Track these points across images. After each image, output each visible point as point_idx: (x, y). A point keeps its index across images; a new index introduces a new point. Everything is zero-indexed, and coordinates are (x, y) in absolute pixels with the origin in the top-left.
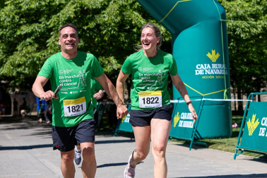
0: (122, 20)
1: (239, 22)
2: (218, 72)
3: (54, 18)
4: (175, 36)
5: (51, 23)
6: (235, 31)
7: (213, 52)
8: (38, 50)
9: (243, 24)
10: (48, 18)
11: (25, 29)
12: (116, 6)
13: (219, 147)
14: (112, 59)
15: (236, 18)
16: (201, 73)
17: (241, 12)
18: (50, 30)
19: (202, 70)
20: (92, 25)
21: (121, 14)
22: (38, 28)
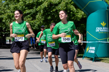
2: (105, 31)
3: (39, 7)
4: (88, 15)
5: (38, 9)
8: (32, 20)
11: (27, 11)
12: (64, 3)
16: (98, 31)
18: (37, 12)
19: (99, 29)
20: (54, 10)
21: (66, 6)
22: (32, 11)
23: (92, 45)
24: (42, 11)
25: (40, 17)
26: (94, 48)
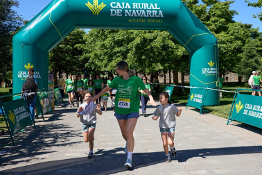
0: (164, 44)
1: (222, 45)
3: (131, 44)
5: (129, 46)
6: (220, 49)
7: (211, 62)
8: (123, 59)
9: (224, 46)
10: (128, 44)
11: (117, 49)
13: (216, 113)
14: (159, 64)
17: (223, 40)
18: (129, 50)
19: (205, 71)
20: (149, 47)
21: (163, 41)
22: (123, 49)
23: (198, 92)
24: (134, 48)
25: (132, 56)
26: (201, 96)
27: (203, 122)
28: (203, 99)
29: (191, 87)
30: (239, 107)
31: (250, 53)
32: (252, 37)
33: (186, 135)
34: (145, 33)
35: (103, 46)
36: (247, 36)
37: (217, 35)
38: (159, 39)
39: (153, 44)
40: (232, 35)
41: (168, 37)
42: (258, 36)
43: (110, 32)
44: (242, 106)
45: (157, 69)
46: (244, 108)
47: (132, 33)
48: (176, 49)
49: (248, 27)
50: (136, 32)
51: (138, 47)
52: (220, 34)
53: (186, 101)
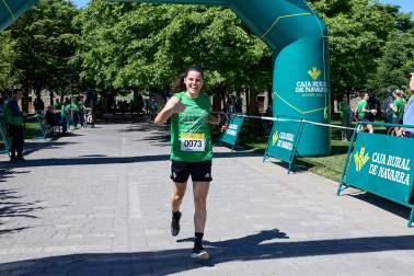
0: (227, 35)
1: (339, 39)
2: (318, 90)
3: (161, 33)
5: (158, 38)
6: (335, 46)
7: (315, 69)
8: (148, 63)
9: (343, 40)
10: (156, 33)
11: (135, 44)
12: (221, 21)
13: (319, 171)
14: (216, 73)
15: (336, 34)
16: (301, 90)
17: (341, 28)
18: (158, 44)
19: (302, 87)
20: (197, 39)
21: (225, 29)
22: (147, 43)
23: (286, 128)
24: (167, 41)
25: (165, 57)
26: (290, 137)
27: (290, 188)
28: (296, 143)
29: (274, 119)
30: (360, 158)
31: (394, 57)
32: (400, 29)
33: (247, 217)
34: (190, 11)
35: (109, 37)
36: (391, 27)
37: (330, 20)
38: (217, 24)
39: (205, 34)
40: (358, 20)
41: (235, 21)
42: (411, 27)
43: (123, 11)
44: (367, 158)
45: (212, 82)
46: (370, 162)
47: (165, 11)
48: (250, 44)
49: (393, 10)
50: (172, 9)
51: (175, 38)
52: (335, 19)
53: (262, 146)
